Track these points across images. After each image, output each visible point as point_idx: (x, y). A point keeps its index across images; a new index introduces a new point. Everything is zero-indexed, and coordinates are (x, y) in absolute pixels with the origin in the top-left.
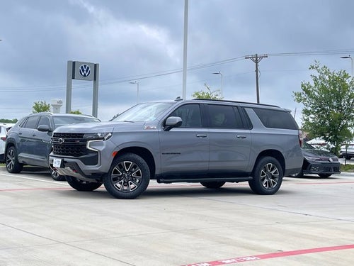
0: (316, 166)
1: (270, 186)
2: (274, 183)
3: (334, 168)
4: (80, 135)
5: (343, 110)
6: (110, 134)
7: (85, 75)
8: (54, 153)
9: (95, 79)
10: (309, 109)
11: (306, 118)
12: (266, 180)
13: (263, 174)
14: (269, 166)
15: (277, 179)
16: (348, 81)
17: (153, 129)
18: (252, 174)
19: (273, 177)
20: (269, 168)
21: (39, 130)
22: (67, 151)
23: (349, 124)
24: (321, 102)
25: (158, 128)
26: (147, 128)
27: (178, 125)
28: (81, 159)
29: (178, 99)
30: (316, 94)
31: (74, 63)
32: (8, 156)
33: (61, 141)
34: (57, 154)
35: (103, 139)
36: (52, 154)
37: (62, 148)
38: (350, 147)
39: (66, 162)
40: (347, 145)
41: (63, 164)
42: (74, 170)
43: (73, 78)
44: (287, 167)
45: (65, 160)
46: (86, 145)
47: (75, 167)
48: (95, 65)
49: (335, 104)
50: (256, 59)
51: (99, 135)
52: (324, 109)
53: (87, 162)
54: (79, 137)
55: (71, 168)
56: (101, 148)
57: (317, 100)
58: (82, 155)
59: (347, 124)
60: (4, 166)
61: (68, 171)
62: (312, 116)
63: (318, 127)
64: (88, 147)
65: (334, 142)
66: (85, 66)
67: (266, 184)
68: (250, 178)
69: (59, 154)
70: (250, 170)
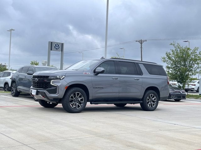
0: (173, 95)
1: (151, 106)
2: (154, 105)
3: (183, 96)
4: (47, 77)
5: (187, 67)
6: (64, 77)
7: (57, 49)
8: (33, 87)
9: (62, 51)
10: (169, 66)
11: (168, 70)
12: (150, 103)
13: (148, 100)
14: (152, 95)
15: (156, 103)
16: (190, 52)
17: (89, 74)
18: (142, 99)
19: (153, 102)
20: (152, 97)
21: (28, 74)
22: (40, 86)
23: (190, 74)
24: (175, 63)
25: (91, 74)
26: (85, 74)
27: (102, 72)
28: (47, 90)
29: (102, 58)
30: (173, 58)
31: (52, 42)
32: (12, 87)
33: (36, 80)
34: (34, 87)
35: (60, 79)
36: (32, 87)
37: (37, 84)
38: (190, 86)
39: (39, 92)
40: (189, 85)
41: (37, 93)
42: (43, 96)
43: (51, 50)
44: (161, 96)
45: (39, 90)
46: (50, 82)
47: (44, 95)
48: (62, 44)
49: (183, 63)
50: (141, 42)
51: (58, 77)
52: (177, 66)
53: (51, 92)
54: (46, 78)
55: (42, 95)
56: (59, 84)
57: (173, 61)
58: (48, 88)
59: (188, 74)
60: (10, 93)
61: (40, 97)
62: (171, 69)
63: (174, 75)
64: (51, 84)
65: (182, 83)
66: (57, 44)
67: (150, 105)
68: (141, 102)
69: (36, 87)
70: (141, 97)
